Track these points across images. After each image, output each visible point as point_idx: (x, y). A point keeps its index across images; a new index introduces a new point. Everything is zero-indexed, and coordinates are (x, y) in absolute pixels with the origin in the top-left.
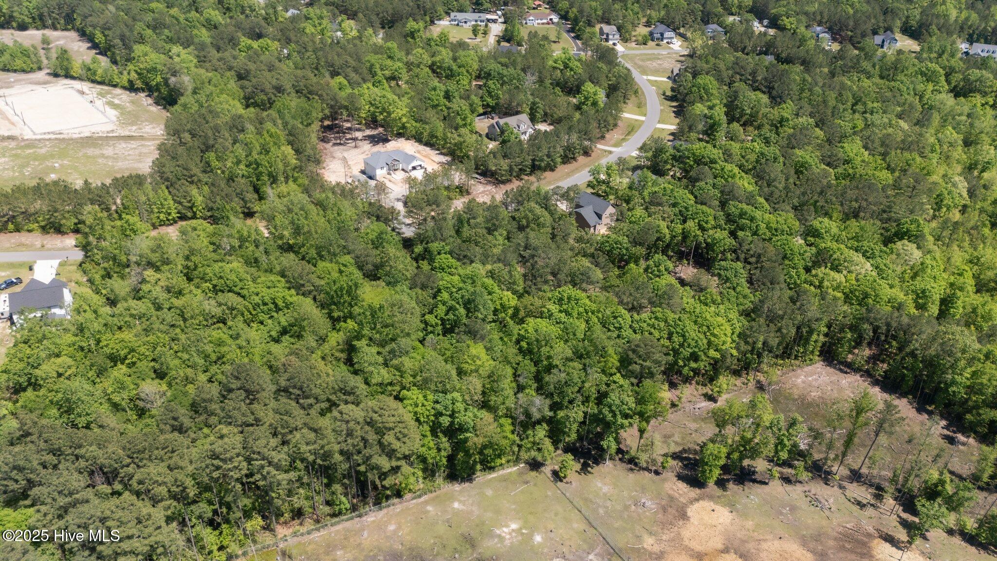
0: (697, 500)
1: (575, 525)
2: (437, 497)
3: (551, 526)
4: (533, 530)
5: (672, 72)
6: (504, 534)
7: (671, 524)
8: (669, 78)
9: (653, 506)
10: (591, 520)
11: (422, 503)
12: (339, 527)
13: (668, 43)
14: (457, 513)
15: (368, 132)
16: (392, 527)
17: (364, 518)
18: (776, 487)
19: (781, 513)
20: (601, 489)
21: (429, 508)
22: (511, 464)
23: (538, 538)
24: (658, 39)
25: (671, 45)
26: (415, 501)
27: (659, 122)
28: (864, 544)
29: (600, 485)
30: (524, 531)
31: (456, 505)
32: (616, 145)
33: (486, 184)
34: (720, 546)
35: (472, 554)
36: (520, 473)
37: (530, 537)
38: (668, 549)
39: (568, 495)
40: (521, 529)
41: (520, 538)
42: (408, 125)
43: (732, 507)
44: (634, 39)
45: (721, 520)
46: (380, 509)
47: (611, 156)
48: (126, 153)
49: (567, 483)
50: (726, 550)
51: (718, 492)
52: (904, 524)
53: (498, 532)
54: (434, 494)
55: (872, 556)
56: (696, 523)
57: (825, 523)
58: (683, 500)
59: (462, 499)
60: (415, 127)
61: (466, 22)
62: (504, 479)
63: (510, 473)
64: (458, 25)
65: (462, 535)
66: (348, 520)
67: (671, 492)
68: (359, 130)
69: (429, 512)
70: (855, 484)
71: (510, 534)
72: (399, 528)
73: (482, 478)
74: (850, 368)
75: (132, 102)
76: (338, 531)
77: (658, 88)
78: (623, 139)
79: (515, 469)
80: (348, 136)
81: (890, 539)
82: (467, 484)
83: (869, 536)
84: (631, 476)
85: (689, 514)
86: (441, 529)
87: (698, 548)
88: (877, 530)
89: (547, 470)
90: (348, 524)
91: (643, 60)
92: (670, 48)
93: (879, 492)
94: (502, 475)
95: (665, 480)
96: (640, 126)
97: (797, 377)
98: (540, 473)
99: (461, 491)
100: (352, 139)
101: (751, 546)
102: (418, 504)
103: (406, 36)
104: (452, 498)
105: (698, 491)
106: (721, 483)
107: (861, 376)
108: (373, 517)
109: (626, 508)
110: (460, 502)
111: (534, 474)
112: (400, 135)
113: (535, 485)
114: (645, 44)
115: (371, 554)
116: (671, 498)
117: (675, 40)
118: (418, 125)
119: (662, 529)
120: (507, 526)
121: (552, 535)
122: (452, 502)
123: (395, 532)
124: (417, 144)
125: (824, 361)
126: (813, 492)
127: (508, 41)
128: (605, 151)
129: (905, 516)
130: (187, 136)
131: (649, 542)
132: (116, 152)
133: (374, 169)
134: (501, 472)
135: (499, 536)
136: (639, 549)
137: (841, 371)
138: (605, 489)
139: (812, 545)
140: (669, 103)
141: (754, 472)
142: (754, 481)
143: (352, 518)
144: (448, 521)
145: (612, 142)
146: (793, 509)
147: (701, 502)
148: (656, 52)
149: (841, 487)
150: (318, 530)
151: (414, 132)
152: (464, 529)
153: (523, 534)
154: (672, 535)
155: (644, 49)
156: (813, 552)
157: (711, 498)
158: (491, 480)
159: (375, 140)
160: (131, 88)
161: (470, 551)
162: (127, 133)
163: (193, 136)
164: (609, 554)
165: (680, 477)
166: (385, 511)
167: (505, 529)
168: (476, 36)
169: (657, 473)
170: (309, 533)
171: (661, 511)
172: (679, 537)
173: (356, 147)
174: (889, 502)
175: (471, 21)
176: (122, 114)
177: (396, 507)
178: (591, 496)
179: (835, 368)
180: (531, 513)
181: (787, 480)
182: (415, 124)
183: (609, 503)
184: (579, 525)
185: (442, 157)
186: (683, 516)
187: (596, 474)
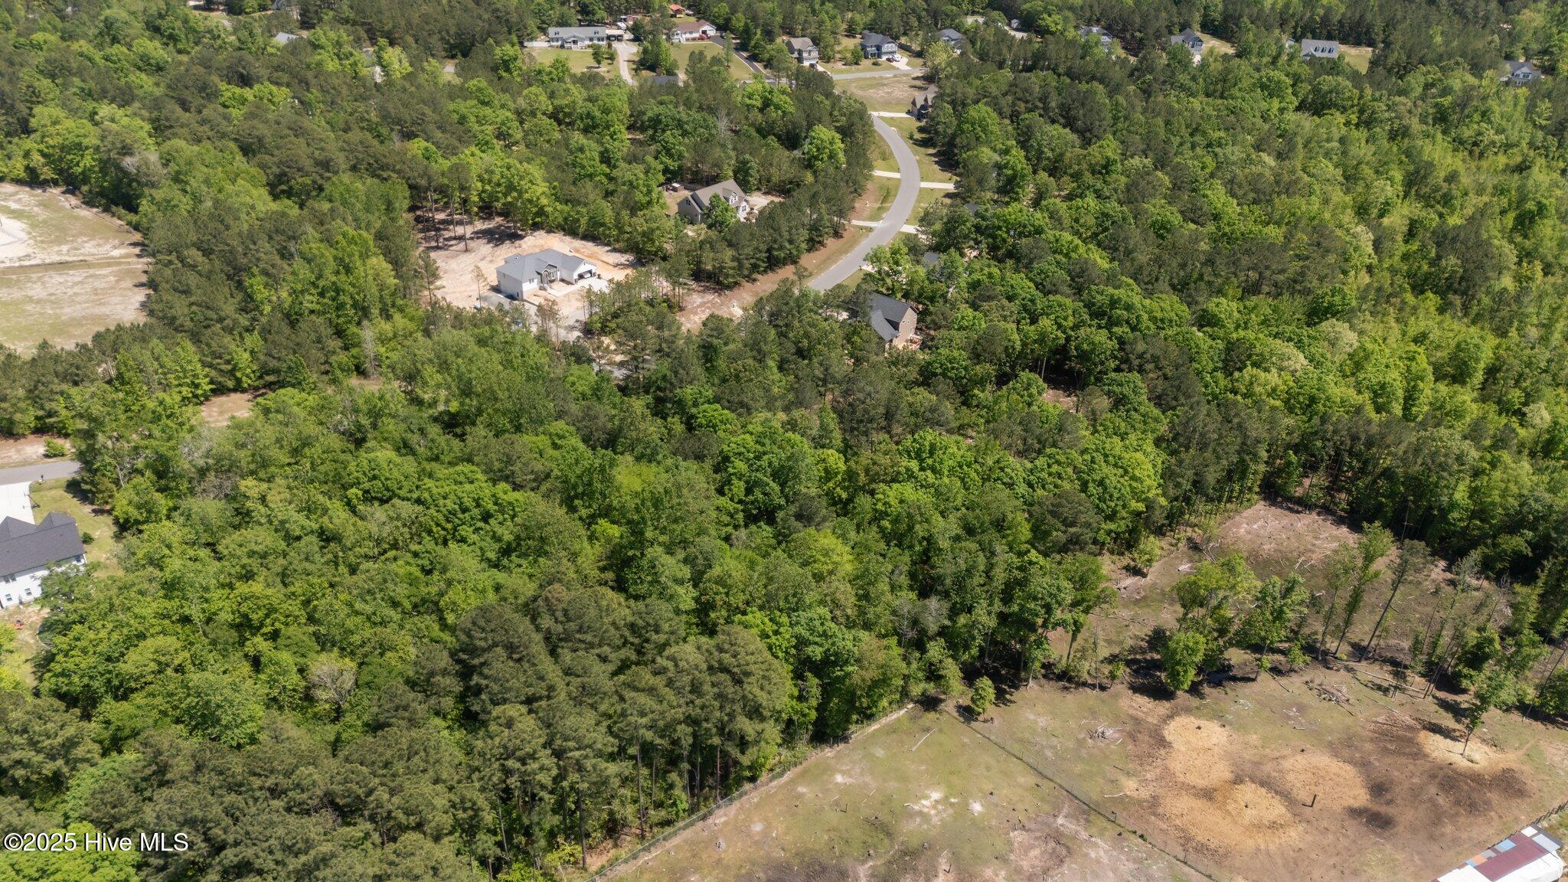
0: (1171, 717)
1: (1021, 780)
2: (805, 772)
3: (989, 787)
4: (965, 796)
5: (914, 103)
6: (926, 810)
7: (1149, 755)
8: (908, 112)
9: (1117, 735)
10: (1040, 768)
11: (787, 784)
12: (676, 841)
13: (889, 60)
14: (845, 790)
16: (758, 827)
17: (710, 821)
18: (1266, 683)
19: (1289, 718)
20: (1036, 722)
21: (801, 789)
22: (894, 706)
23: (977, 807)
24: (873, 55)
25: (894, 64)
26: (775, 783)
27: (923, 179)
28: (1410, 741)
29: (1032, 717)
30: (953, 800)
31: (839, 778)
33: (703, 291)
34: (1228, 776)
35: (892, 847)
36: (913, 718)
37: (965, 807)
38: (1160, 791)
39: (993, 738)
40: (946, 798)
41: (951, 811)
42: (549, 209)
43: (1220, 717)
44: (838, 56)
45: (1215, 740)
46: (731, 800)
47: (871, 235)
48: (70, 292)
49: (985, 721)
50: (1238, 780)
51: (1195, 702)
52: (1445, 705)
53: (916, 808)
54: (799, 768)
55: (1426, 756)
56: (1183, 749)
57: (1349, 720)
58: (1153, 720)
59: (844, 768)
60: (561, 212)
61: (575, 42)
62: (892, 730)
63: (898, 719)
64: (562, 47)
65: (867, 820)
66: (685, 828)
67: (1131, 712)
68: (460, 223)
69: (800, 796)
70: (1364, 663)
71: (934, 807)
72: (769, 826)
73: (859, 733)
74: (1303, 504)
75: (41, 204)
76: (677, 847)
77: (899, 128)
78: (879, 208)
79: (902, 712)
80: (447, 235)
81: (1436, 729)
82: (842, 746)
83: (1410, 728)
84: (1069, 697)
85: (1169, 738)
86: (833, 817)
87: (1201, 783)
88: (1416, 719)
89: (949, 706)
90: (688, 833)
91: (861, 88)
92: (894, 68)
93: (1398, 668)
94: (887, 725)
95: (1116, 696)
96: (897, 188)
98: (940, 713)
99: (838, 757)
100: (455, 238)
101: (1268, 768)
102: (780, 787)
103: (495, 69)
104: (827, 770)
105: (1167, 704)
106: (1195, 690)
107: (1319, 514)
108: (724, 815)
109: (1081, 743)
110: (843, 773)
111: (932, 715)
112: (536, 227)
113: (941, 731)
114: (856, 64)
115: (743, 871)
116: (1137, 721)
117: (897, 56)
118: (566, 208)
119: (1141, 765)
120: (927, 797)
121: (994, 799)
122: (832, 775)
123: (765, 833)
124: (568, 239)
125: (1265, 499)
126: (1317, 681)
127: (652, 68)
128: (863, 228)
129: (1442, 695)
130: (194, 255)
131: (1130, 786)
132: (52, 291)
133: (520, 283)
134: (884, 721)
135: (920, 813)
136: (1121, 798)
137: (1291, 510)
138: (1042, 722)
139: (1346, 753)
140: (923, 150)
141: (1230, 667)
142: (1235, 679)
143: (692, 824)
144: (837, 803)
145: (866, 213)
146: (1302, 708)
147: (1177, 719)
148: (876, 74)
149: (1349, 670)
150: (647, 850)
151: (560, 220)
152: (866, 812)
153: (952, 805)
154: (1158, 770)
155: (858, 71)
156: (1351, 761)
157: (1188, 711)
158: (874, 734)
159: (497, 237)
160: (32, 180)
161: (886, 841)
162: (56, 258)
163: (207, 253)
164: (1084, 812)
165: (1135, 689)
166: (736, 804)
167: (924, 802)
168: (599, 62)
169: (1103, 688)
170: (635, 857)
171: (1129, 741)
172: (1167, 775)
173: (467, 250)
174: (1416, 682)
175: (583, 40)
176: (33, 226)
177: (751, 796)
178: (1027, 735)
179: (1281, 507)
180: (952, 773)
181: (1276, 671)
182: (559, 207)
183: (1054, 741)
184: (1028, 779)
185: (618, 255)
186: (1162, 743)
187: (1020, 703)
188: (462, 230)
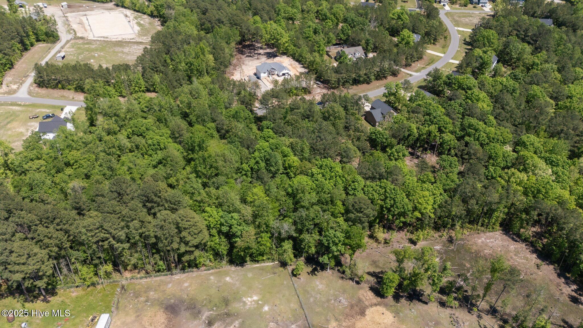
0: (376, 305)
1: (292, 305)
2: (219, 272)
3: (277, 303)
4: (265, 303)
5: (476, 26)
6: (247, 302)
7: (352, 316)
8: (472, 29)
9: (346, 303)
10: (303, 304)
11: (209, 274)
13: (482, 6)
14: (226, 284)
15: (268, 50)
16: (186, 285)
17: (174, 276)
18: (433, 308)
19: (428, 325)
20: (318, 286)
21: (212, 277)
22: (270, 260)
23: (266, 308)
24: (476, 3)
25: (484, 8)
26: (205, 272)
27: (452, 59)
30: (260, 302)
31: (228, 279)
32: (417, 71)
33: (323, 88)
35: (224, 309)
36: (273, 267)
37: (262, 306)
39: (296, 285)
40: (259, 300)
42: (289, 48)
43: (396, 314)
45: (385, 321)
46: (184, 273)
49: (298, 278)
51: (392, 303)
53: (244, 299)
54: (218, 270)
56: (368, 319)
58: (367, 303)
60: (293, 50)
62: (262, 269)
63: (268, 266)
65: (223, 297)
66: (164, 275)
67: (361, 297)
68: (263, 49)
69: (210, 279)
70: (490, 316)
71: (251, 302)
72: (190, 286)
73: (250, 265)
75: (150, 23)
76: (157, 280)
77: (463, 35)
78: (423, 68)
79: (272, 264)
80: (256, 52)
82: (240, 268)
84: (340, 281)
85: (367, 313)
86: (213, 291)
89: (290, 269)
91: (460, 17)
92: (482, 10)
93: (505, 325)
94: (263, 266)
95: (362, 288)
96: (439, 60)
97: (479, 238)
98: (285, 269)
99: (234, 271)
100: (257, 54)
102: (206, 274)
104: (227, 274)
105: (379, 299)
106: (397, 297)
108: (178, 276)
109: (328, 301)
110: (231, 277)
111: (281, 269)
113: (279, 276)
114: (465, 6)
115: (169, 297)
116: (360, 300)
117: (487, 5)
119: (345, 318)
120: (251, 297)
121: (275, 308)
122: (226, 277)
123: (187, 287)
124: (292, 60)
125: (503, 230)
126: (456, 315)
128: (408, 74)
131: (333, 325)
133: (260, 73)
134: (263, 264)
135: (244, 302)
138: (320, 287)
140: (465, 46)
141: (422, 295)
142: (420, 301)
143: (167, 275)
144: (219, 287)
145: (416, 69)
146: (437, 324)
147: (378, 307)
148: (471, 12)
149: (479, 316)
151: (292, 53)
152: (225, 294)
153: (258, 304)
154: (350, 323)
155: (465, 9)
157: (386, 305)
158: (254, 268)
161: (224, 307)
165: (372, 289)
166: (186, 274)
167: (249, 299)
169: (358, 283)
171: (349, 307)
172: (352, 326)
176: (142, 29)
177: (194, 273)
178: (309, 289)
179: (509, 237)
180: (269, 292)
181: (443, 304)
182: (293, 48)
183: (318, 296)
184: (294, 305)
186: (362, 313)
187: (319, 276)
188: (261, 51)
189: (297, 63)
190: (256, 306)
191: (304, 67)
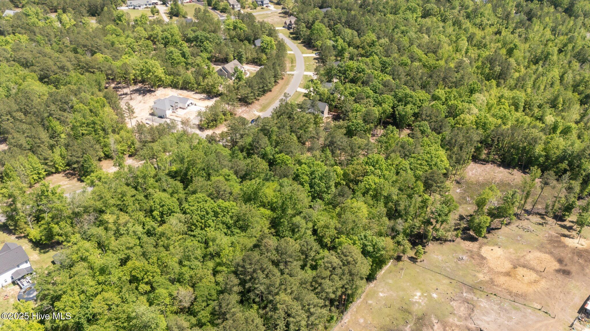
0: (480, 247)
1: (444, 282)
2: (367, 295)
3: (435, 287)
4: (428, 292)
5: (285, 23)
6: (418, 300)
7: (481, 264)
8: (284, 27)
9: (467, 258)
10: (448, 276)
11: (363, 300)
13: (267, 7)
14: (385, 299)
15: (133, 88)
16: (361, 321)
18: (504, 229)
19: (519, 241)
20: (438, 258)
21: (370, 302)
23: (435, 295)
24: (260, 5)
25: (270, 8)
26: (359, 301)
27: (302, 53)
28: (560, 241)
29: (436, 257)
30: (425, 295)
31: (381, 295)
34: (511, 266)
35: (413, 317)
36: (395, 265)
37: (430, 296)
38: (492, 276)
39: (426, 267)
40: (422, 294)
43: (497, 245)
45: (499, 254)
47: (294, 77)
49: (421, 261)
50: (515, 267)
51: (485, 240)
52: (562, 226)
53: (414, 300)
54: (364, 293)
55: (567, 246)
56: (491, 259)
57: (537, 238)
58: (475, 250)
59: (381, 290)
61: (139, 6)
62: (390, 271)
63: (390, 267)
65: (399, 309)
67: (467, 248)
69: (371, 304)
70: (530, 216)
71: (420, 299)
72: (365, 319)
73: (379, 275)
78: (292, 66)
79: (390, 264)
81: (565, 236)
82: (375, 281)
83: (557, 237)
84: (444, 246)
85: (484, 255)
86: (387, 311)
87: (504, 270)
88: (557, 233)
89: (405, 259)
90: (337, 329)
92: (270, 10)
93: (542, 216)
94: (387, 270)
95: (459, 243)
96: (295, 57)
97: (468, 173)
98: (403, 261)
99: (376, 286)
101: (522, 260)
102: (361, 302)
104: (375, 292)
107: (491, 164)
109: (457, 263)
110: (382, 292)
111: (401, 263)
113: (407, 268)
114: (256, 9)
116: (470, 251)
117: (269, 5)
119: (480, 267)
120: (416, 295)
121: (439, 291)
122: (378, 294)
123: (365, 322)
125: (472, 161)
126: (521, 225)
129: (559, 223)
131: (481, 276)
134: (385, 268)
135: (416, 302)
136: (480, 281)
138: (440, 258)
139: (543, 250)
144: (385, 305)
145: (289, 69)
146: (521, 236)
147: (483, 248)
149: (528, 219)
152: (398, 306)
153: (426, 296)
154: (487, 269)
155: (257, 11)
156: (546, 253)
157: (485, 244)
158: (384, 274)
161: (410, 316)
164: (471, 290)
165: (464, 239)
166: (349, 313)
167: (416, 297)
168: (154, 14)
169: (453, 241)
171: (472, 259)
172: (491, 270)
173: (132, 99)
174: (550, 220)
177: (353, 309)
178: (437, 264)
179: (479, 163)
180: (419, 284)
181: (505, 224)
183: (448, 264)
184: (446, 281)
185: (199, 95)
186: (483, 258)
187: (429, 252)
188: (126, 91)
189: (185, 92)
190: (426, 299)
191: (196, 93)
